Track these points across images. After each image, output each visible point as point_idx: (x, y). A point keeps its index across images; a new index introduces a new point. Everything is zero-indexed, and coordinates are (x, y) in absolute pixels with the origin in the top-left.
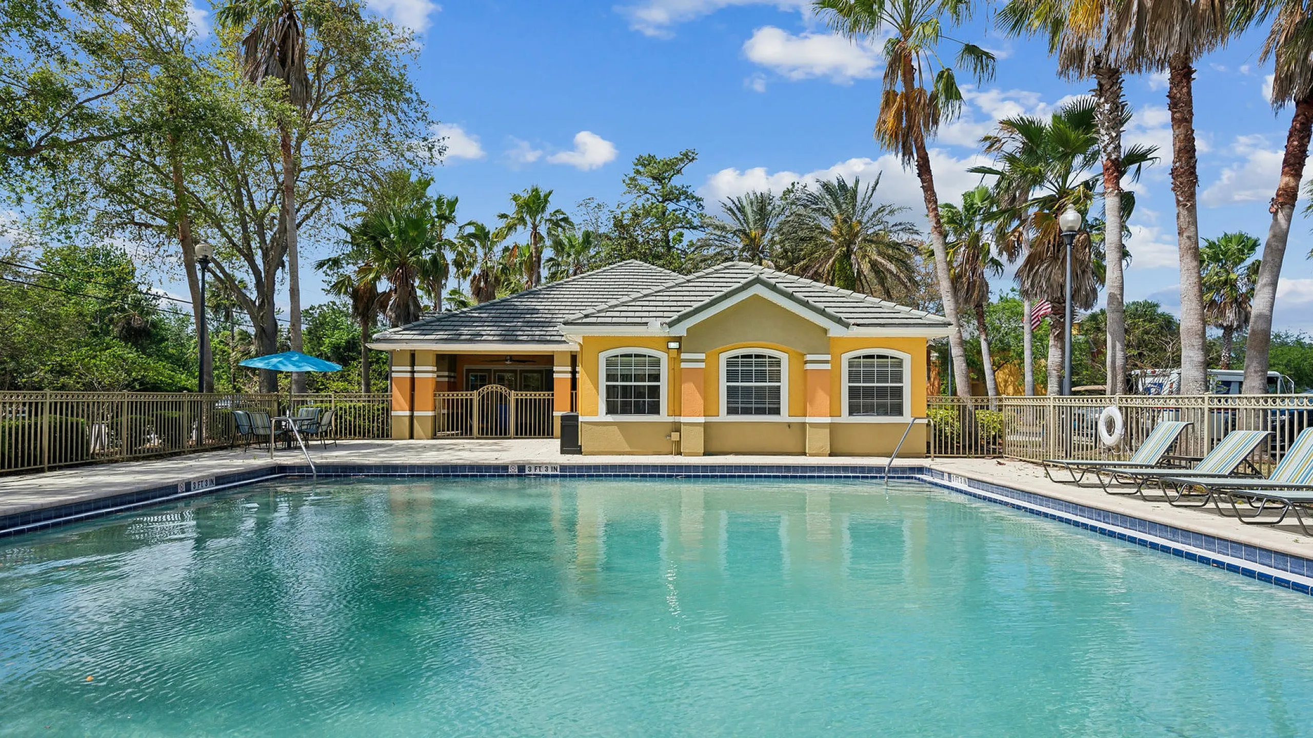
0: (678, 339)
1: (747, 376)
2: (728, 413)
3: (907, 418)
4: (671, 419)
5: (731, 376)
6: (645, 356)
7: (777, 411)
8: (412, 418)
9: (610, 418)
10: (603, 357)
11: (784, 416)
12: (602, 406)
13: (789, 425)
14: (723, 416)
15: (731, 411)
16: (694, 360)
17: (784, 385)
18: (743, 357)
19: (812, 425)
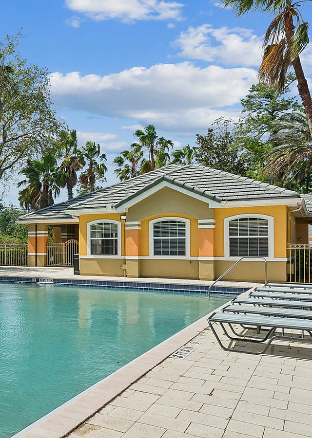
0: (124, 214)
1: (165, 233)
2: (155, 254)
3: (271, 258)
4: (123, 257)
5: (156, 233)
6: (110, 224)
7: (183, 253)
8: (36, 256)
9: (93, 257)
10: (89, 225)
11: (187, 257)
12: (89, 251)
13: (191, 262)
14: (152, 256)
15: (156, 253)
16: (133, 226)
17: (187, 238)
18: (163, 222)
19: (202, 261)
